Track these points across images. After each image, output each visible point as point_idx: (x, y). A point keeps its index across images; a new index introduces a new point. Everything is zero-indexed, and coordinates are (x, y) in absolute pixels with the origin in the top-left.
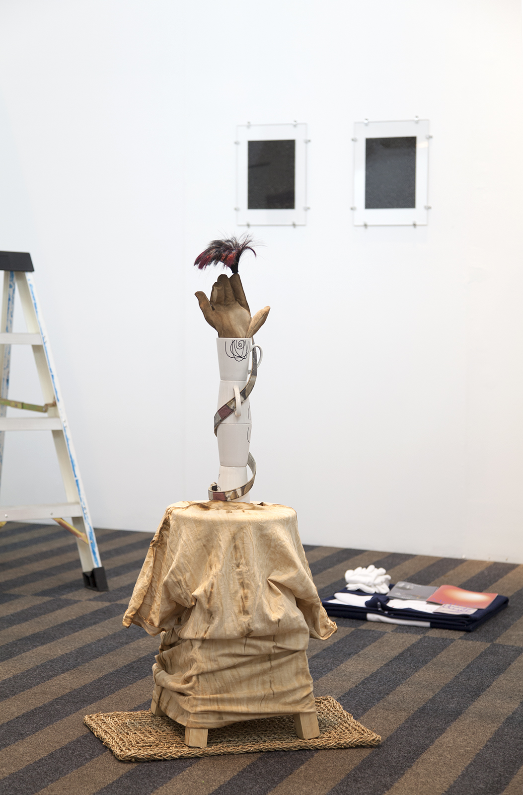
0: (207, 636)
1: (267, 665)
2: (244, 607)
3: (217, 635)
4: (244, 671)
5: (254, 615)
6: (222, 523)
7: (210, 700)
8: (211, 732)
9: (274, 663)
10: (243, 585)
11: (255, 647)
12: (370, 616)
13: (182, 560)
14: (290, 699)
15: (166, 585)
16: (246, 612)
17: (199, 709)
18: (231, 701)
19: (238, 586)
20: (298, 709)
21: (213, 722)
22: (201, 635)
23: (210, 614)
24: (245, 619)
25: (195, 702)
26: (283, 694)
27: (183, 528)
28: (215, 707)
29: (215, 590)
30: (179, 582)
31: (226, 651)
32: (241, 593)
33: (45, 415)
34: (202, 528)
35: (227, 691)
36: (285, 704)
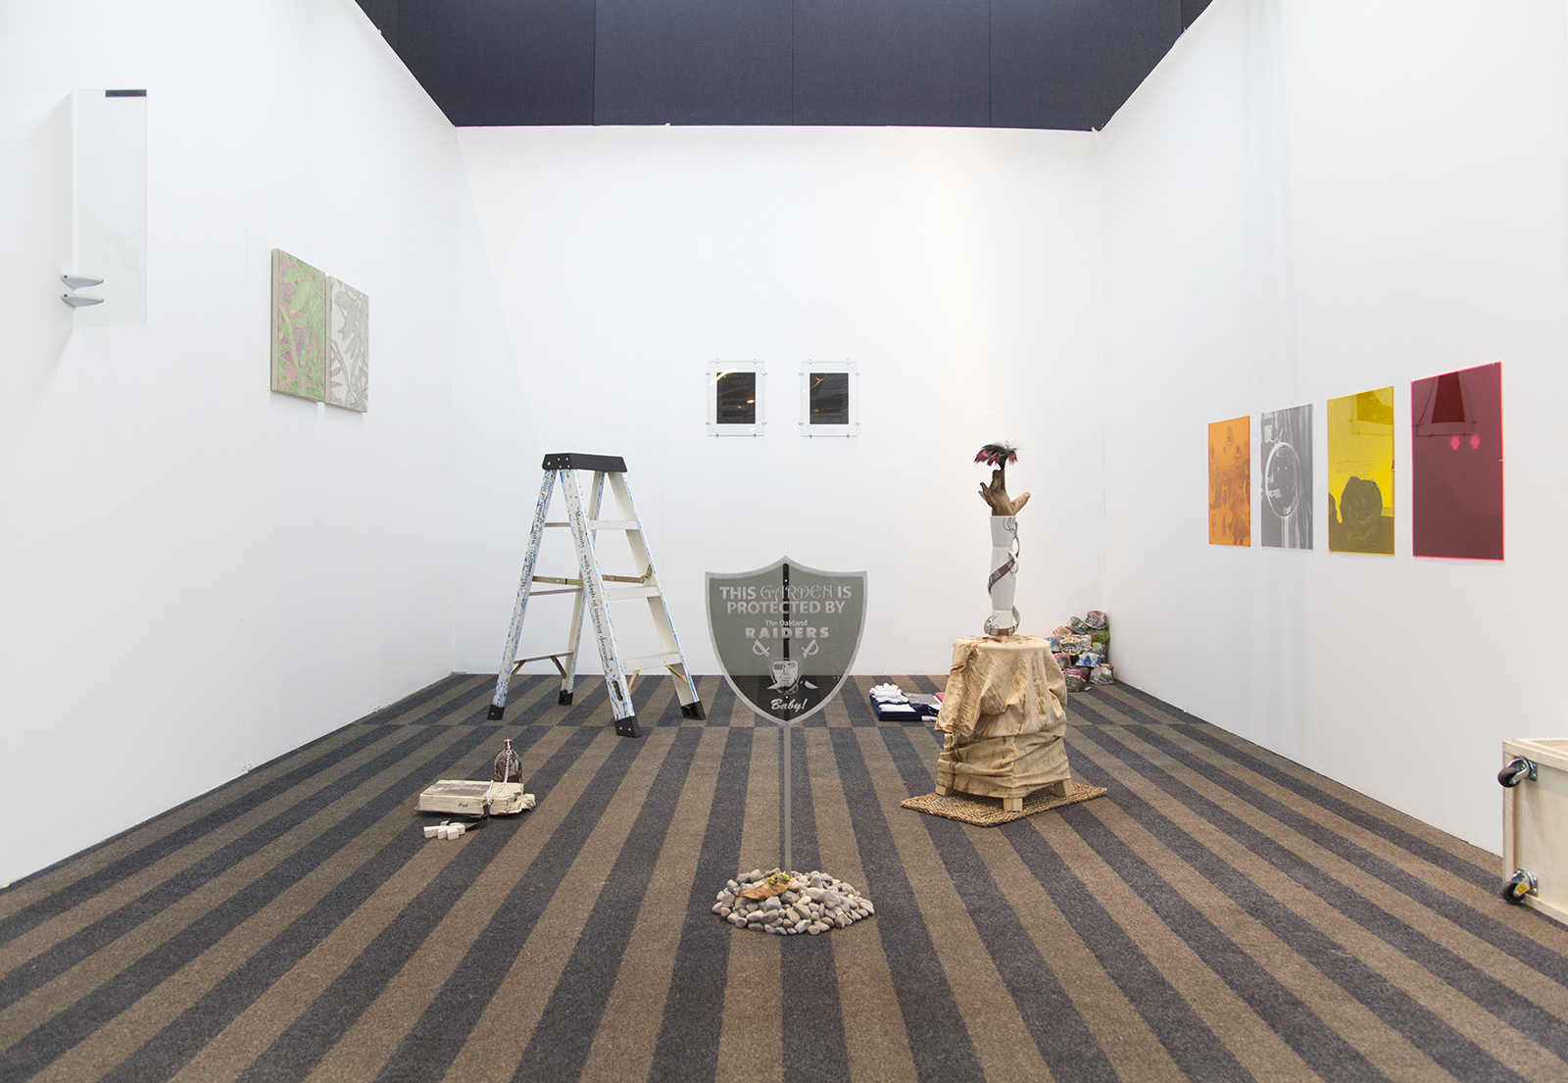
0: (1021, 732)
1: (1047, 749)
2: (1042, 708)
3: (1028, 731)
4: (1036, 755)
5: (1048, 714)
6: (1024, 650)
7: (1023, 777)
8: (1024, 799)
9: (1051, 747)
10: (1039, 694)
11: (1043, 737)
12: (924, 718)
13: (996, 680)
14: (1059, 771)
15: (983, 700)
16: (1043, 713)
17: (1018, 784)
18: (1033, 776)
19: (1036, 695)
20: (1060, 778)
21: (1024, 793)
22: (1017, 732)
23: (1024, 716)
24: (1043, 718)
25: (1014, 780)
26: (1055, 769)
27: (992, 656)
28: (1025, 782)
29: (1026, 699)
30: (994, 696)
31: (1030, 742)
32: (1038, 699)
33: (641, 585)
34: (1009, 656)
35: (1027, 771)
36: (1058, 774)
